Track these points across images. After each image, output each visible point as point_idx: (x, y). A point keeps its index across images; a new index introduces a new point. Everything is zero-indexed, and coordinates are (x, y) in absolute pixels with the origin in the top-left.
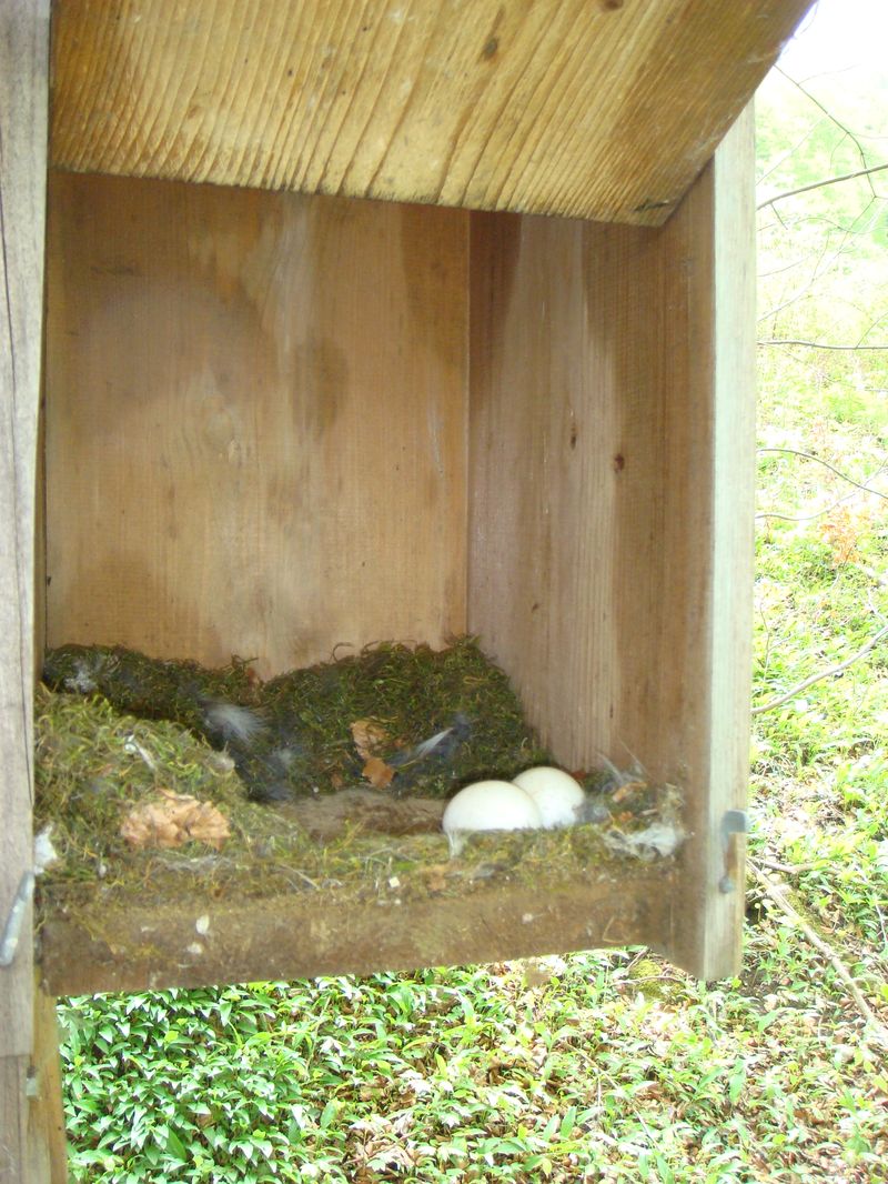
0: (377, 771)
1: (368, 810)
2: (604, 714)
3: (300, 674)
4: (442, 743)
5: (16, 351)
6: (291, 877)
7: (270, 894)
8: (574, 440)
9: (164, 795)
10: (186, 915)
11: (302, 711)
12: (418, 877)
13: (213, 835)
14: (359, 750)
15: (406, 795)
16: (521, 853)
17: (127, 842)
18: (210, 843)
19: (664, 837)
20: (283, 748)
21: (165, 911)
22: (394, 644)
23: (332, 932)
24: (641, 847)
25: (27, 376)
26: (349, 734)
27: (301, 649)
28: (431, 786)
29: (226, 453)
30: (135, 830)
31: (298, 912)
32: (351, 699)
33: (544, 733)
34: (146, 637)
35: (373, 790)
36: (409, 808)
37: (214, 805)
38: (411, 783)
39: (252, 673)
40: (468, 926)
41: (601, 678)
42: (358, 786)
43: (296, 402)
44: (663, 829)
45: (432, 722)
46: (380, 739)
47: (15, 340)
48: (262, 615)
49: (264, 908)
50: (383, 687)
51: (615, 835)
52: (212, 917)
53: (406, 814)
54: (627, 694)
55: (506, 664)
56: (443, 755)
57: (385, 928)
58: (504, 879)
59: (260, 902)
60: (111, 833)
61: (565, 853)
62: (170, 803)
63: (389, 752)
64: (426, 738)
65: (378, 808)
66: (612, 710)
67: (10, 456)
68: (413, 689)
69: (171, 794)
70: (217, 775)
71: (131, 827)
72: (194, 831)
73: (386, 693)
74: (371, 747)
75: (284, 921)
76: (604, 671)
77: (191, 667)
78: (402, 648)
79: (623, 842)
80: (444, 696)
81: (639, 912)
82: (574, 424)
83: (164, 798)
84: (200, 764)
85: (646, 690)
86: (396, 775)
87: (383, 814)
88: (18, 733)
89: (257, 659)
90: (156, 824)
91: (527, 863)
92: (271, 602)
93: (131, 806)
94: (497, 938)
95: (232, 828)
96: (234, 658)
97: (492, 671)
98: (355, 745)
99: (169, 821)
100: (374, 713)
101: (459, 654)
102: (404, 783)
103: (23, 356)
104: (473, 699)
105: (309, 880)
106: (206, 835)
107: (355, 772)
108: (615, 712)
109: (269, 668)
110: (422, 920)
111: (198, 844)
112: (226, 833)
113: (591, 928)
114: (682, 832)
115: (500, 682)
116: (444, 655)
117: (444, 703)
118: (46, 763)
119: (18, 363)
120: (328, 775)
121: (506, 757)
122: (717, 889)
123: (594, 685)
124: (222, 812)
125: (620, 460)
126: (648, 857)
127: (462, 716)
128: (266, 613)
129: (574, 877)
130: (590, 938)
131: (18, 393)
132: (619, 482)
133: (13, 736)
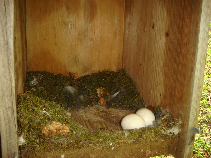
0: (102, 101)
1: (101, 112)
2: (159, 95)
3: (85, 77)
4: (118, 95)
5: (6, 6)
6: (85, 144)
7: (80, 148)
8: (153, 27)
9: (53, 123)
10: (59, 154)
11: (85, 86)
12: (117, 143)
13: (65, 132)
14: (98, 96)
15: (109, 108)
16: (142, 135)
17: (44, 134)
18: (65, 134)
19: (176, 130)
20: (81, 95)
21: (53, 153)
22: (106, 70)
23: (95, 156)
24: (170, 133)
25: (10, 14)
26: (96, 91)
27: (85, 71)
28: (115, 105)
29: (68, 25)
30: (46, 131)
31: (87, 152)
32: (97, 83)
33: (141, 94)
34: (50, 68)
35: (102, 105)
36: (110, 111)
37: (66, 124)
38: (110, 104)
39: (74, 77)
40: (128, 153)
41: (158, 86)
42: (98, 104)
43: (85, 14)
44: (175, 129)
45: (115, 90)
46: (103, 93)
47: (6, 3)
48: (76, 63)
49: (78, 152)
50: (104, 81)
51: (164, 130)
52: (65, 155)
53: (110, 114)
54: (166, 92)
55: (132, 76)
56: (118, 98)
57: (108, 155)
58: (137, 141)
59: (77, 150)
60: (40, 132)
61: (152, 135)
62: (55, 125)
63: (105, 96)
64: (114, 94)
65: (103, 112)
66: (161, 94)
67: (6, 38)
68: (111, 81)
69: (55, 122)
70: (66, 118)
71: (45, 131)
72: (60, 131)
73: (105, 82)
74: (101, 95)
75: (83, 154)
76: (159, 84)
77: (60, 75)
78: (108, 72)
79: (167, 132)
80: (118, 83)
81: (168, 147)
82: (154, 23)
83: (52, 124)
84: (62, 115)
85: (172, 92)
86: (107, 102)
87: (104, 113)
88: (12, 115)
89: (75, 73)
90: (51, 130)
91: (143, 138)
92: (78, 60)
93: (44, 126)
94: (135, 155)
95: (70, 130)
96: (70, 73)
97: (129, 78)
98: (97, 94)
99: (54, 129)
100: (102, 87)
101: (121, 73)
102: (109, 104)
103: (8, 8)
104: (125, 84)
105: (90, 144)
106: (63, 132)
107: (97, 101)
108: (162, 95)
109: (78, 75)
110: (117, 152)
111: (62, 134)
112: (68, 131)
113: (157, 152)
114: (180, 130)
115: (131, 81)
116: (118, 73)
117: (118, 85)
118: (21, 120)
119: (7, 10)
120: (91, 102)
121: (132, 99)
122: (188, 144)
123: (156, 87)
124: (68, 126)
125: (167, 34)
126: (171, 135)
127: (122, 89)
128: (77, 63)
129: (154, 141)
130: (156, 154)
131: (7, 19)
132: (167, 40)
133: (10, 116)
